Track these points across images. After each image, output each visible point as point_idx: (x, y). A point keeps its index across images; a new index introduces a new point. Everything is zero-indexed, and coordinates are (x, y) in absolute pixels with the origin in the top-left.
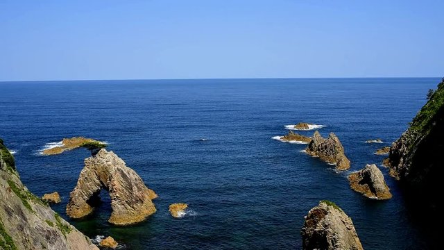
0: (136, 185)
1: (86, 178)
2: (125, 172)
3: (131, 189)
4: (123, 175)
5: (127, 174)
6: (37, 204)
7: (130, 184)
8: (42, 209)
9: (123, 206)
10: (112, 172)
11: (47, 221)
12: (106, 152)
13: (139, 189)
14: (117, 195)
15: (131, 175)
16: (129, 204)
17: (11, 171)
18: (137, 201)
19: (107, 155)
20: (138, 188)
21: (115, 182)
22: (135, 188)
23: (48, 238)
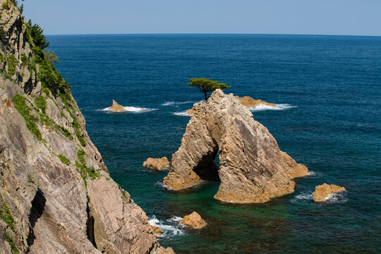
0: (265, 148)
1: (193, 133)
2: (248, 127)
3: (255, 153)
4: (244, 131)
5: (251, 130)
6: (54, 132)
7: (254, 146)
8: (59, 141)
9: (235, 176)
10: (227, 124)
11: (60, 156)
12: (222, 93)
13: (268, 155)
14: (228, 158)
15: (259, 133)
16: (246, 174)
17: (48, 94)
18: (262, 172)
19: (224, 99)
20: (267, 153)
21: (226, 139)
22: (261, 153)
23: (52, 176)
